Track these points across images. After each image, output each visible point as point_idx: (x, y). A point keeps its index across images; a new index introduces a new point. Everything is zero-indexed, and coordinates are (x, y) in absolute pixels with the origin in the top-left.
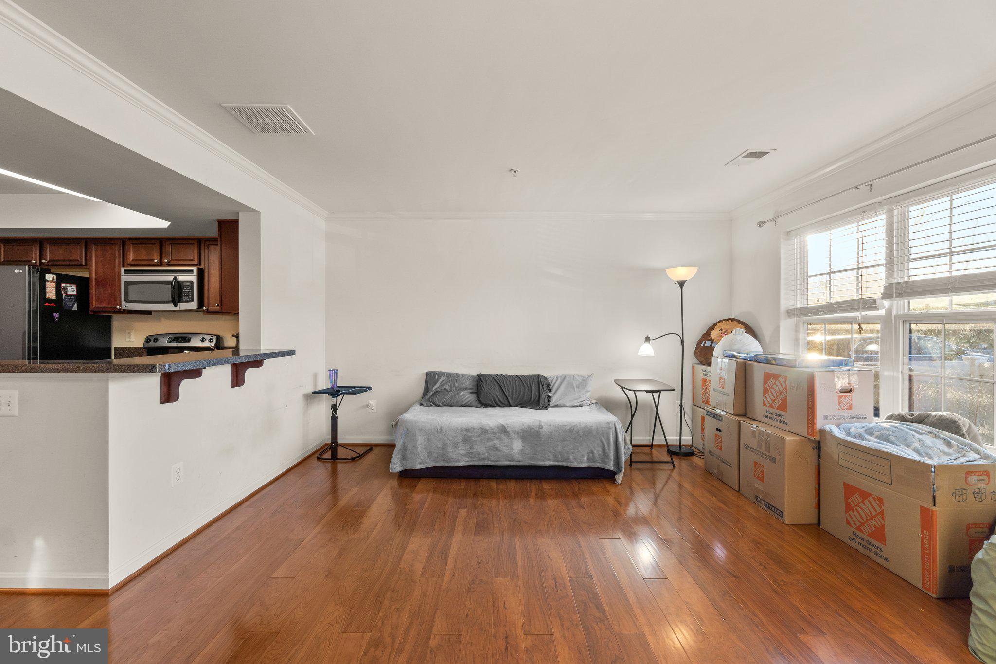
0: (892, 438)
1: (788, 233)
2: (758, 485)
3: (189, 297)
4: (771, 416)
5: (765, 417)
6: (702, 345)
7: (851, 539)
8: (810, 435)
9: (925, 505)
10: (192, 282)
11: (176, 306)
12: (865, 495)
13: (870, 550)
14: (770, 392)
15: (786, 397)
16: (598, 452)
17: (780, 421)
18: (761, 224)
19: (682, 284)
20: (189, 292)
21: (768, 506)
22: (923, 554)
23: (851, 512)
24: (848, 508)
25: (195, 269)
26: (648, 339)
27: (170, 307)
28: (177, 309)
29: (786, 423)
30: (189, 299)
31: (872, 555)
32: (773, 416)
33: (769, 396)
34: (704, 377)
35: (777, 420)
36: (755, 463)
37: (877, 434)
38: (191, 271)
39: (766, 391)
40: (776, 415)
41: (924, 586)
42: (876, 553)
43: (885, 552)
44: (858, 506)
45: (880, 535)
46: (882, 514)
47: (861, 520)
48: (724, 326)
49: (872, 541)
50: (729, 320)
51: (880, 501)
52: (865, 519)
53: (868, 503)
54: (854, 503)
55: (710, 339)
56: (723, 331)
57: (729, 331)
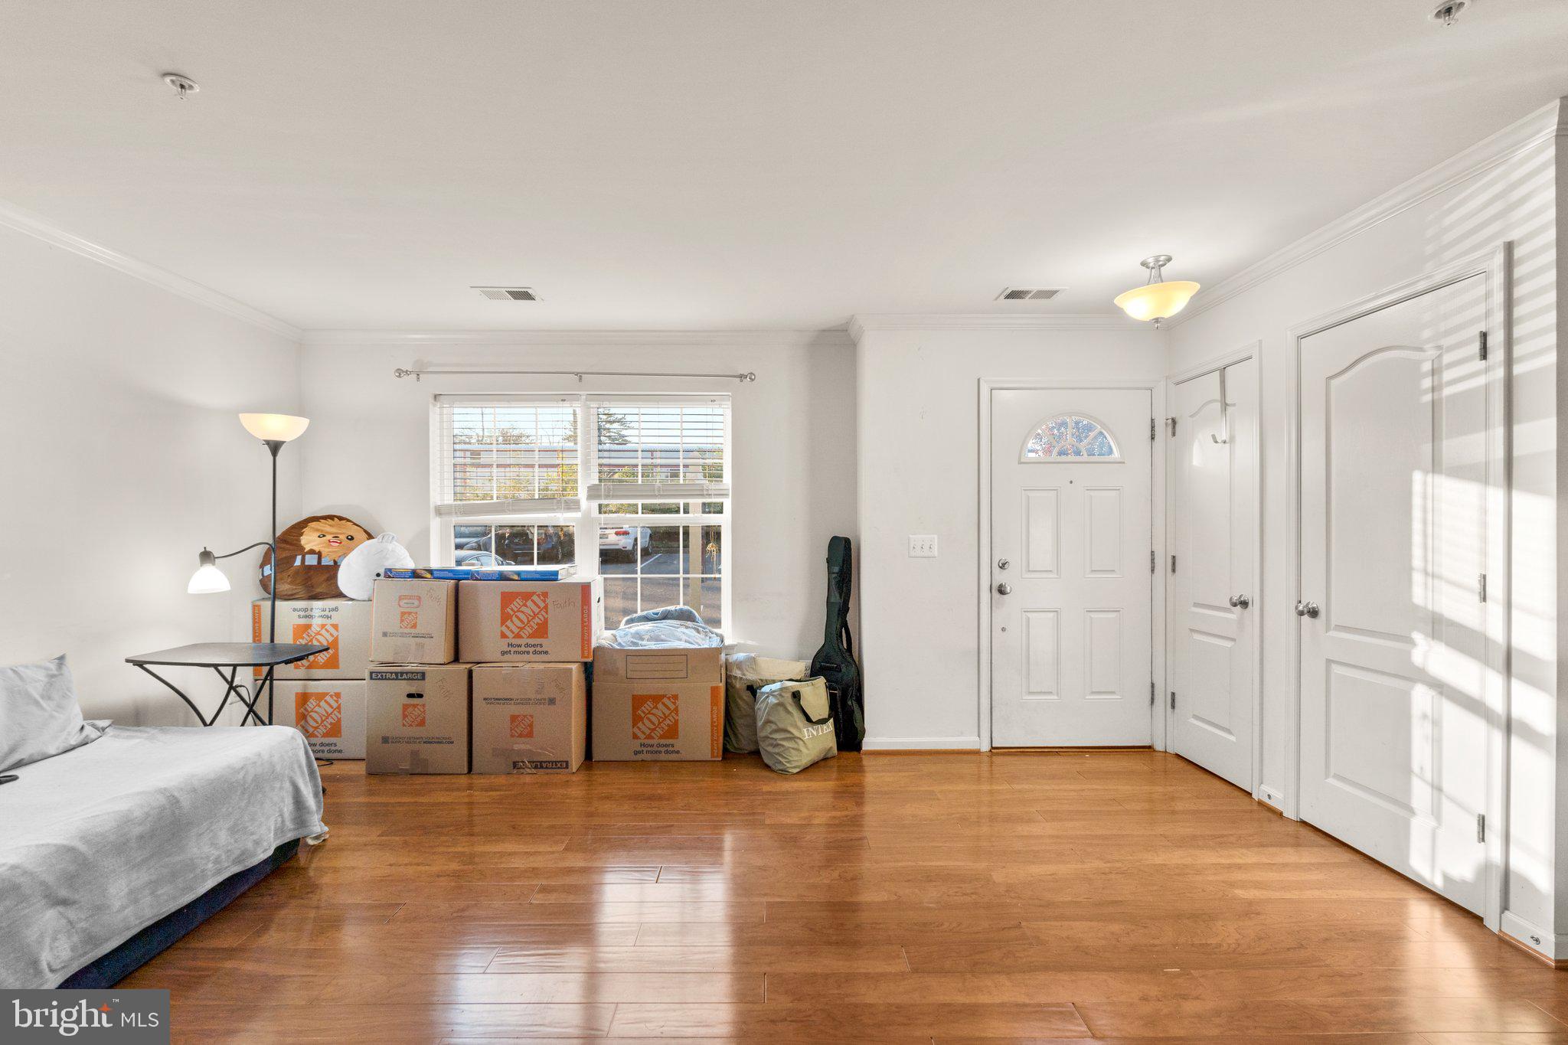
0: (663, 637)
1: (436, 397)
2: (521, 745)
4: (516, 649)
5: (503, 653)
6: (298, 562)
7: (636, 753)
8: (586, 657)
9: (715, 681)
12: (657, 699)
13: (660, 752)
14: (514, 618)
15: (546, 620)
16: (288, 807)
17: (535, 652)
18: (400, 373)
19: (275, 447)
21: (539, 765)
22: (712, 726)
23: (640, 725)
24: (636, 720)
26: (206, 556)
29: (546, 653)
31: (663, 757)
32: (523, 649)
33: (514, 625)
34: (303, 621)
35: (528, 653)
36: (514, 718)
37: (646, 637)
39: (505, 618)
40: (527, 645)
41: (713, 756)
42: (667, 752)
43: (678, 744)
44: (649, 713)
45: (673, 732)
46: (676, 710)
47: (652, 727)
48: (328, 529)
49: (663, 742)
50: (331, 517)
51: (676, 697)
52: (657, 723)
53: (660, 706)
54: (644, 712)
55: (312, 552)
56: (329, 537)
57: (343, 537)
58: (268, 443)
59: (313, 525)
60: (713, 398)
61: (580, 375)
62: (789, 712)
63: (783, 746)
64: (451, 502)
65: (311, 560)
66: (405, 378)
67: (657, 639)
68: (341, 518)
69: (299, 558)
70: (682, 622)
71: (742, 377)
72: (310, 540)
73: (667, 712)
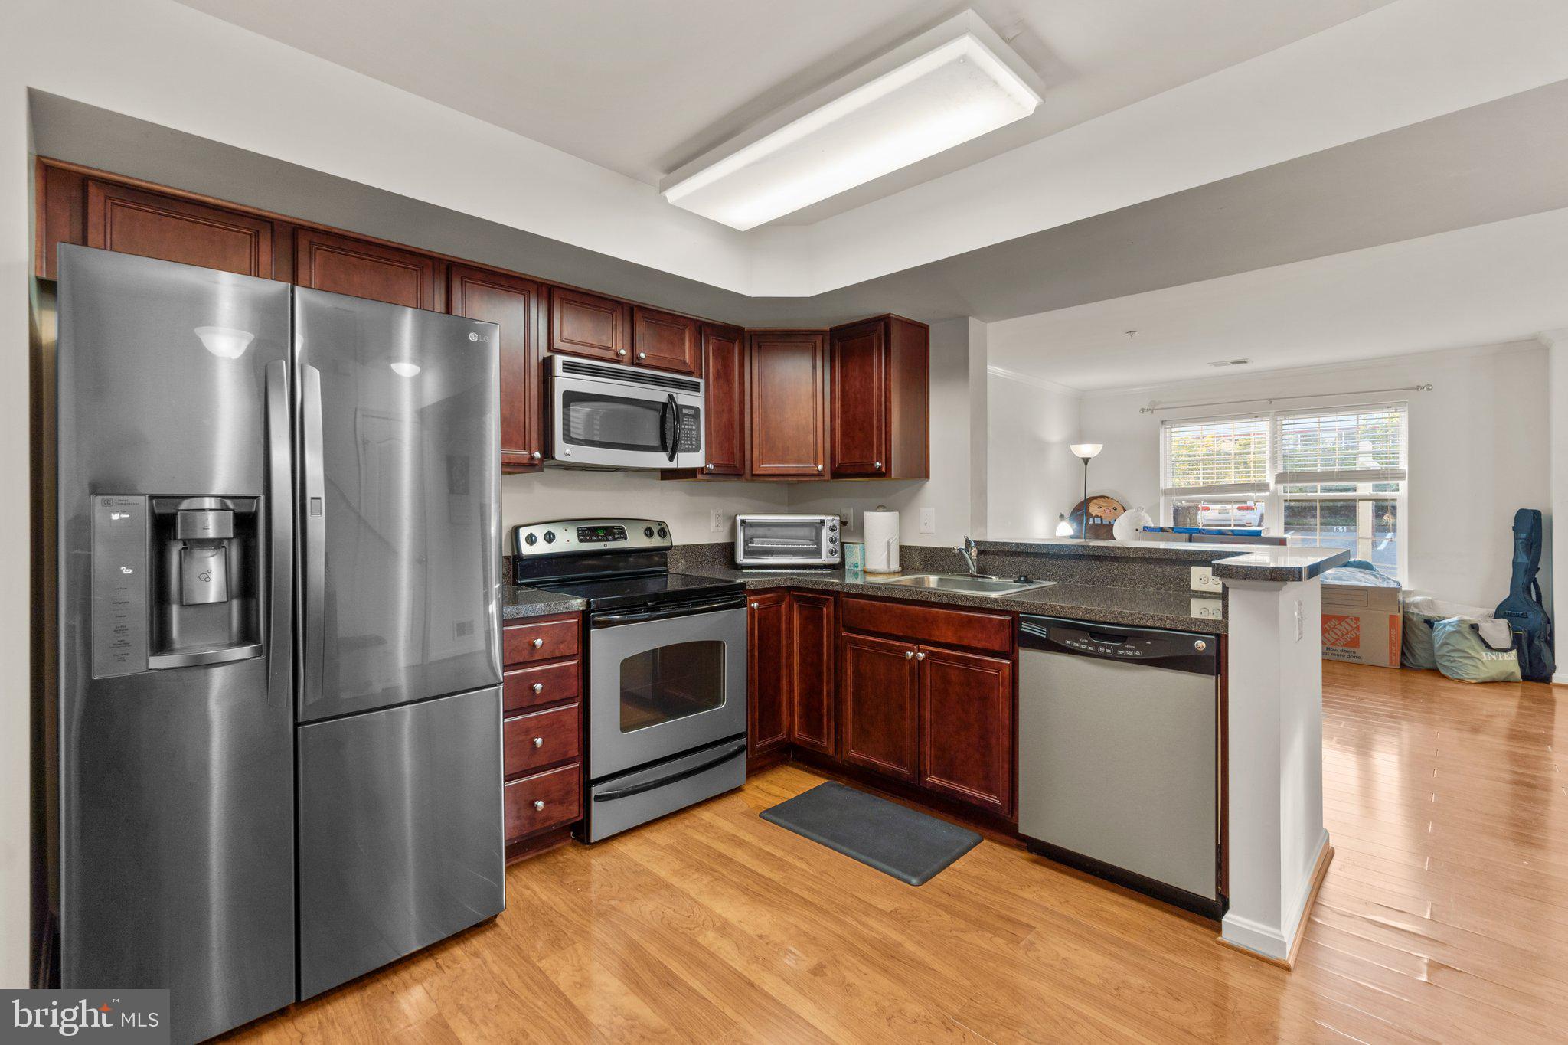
0: (1344, 578)
3: (691, 441)
6: (1091, 522)
9: (1393, 613)
10: (697, 409)
11: (671, 459)
12: (1341, 618)
13: (1343, 655)
18: (1143, 410)
19: (1086, 461)
20: (691, 430)
25: (702, 382)
26: (1062, 517)
27: (659, 460)
28: (672, 465)
30: (692, 445)
38: (695, 387)
41: (1391, 663)
42: (1349, 656)
43: (1359, 652)
44: (1335, 627)
45: (1355, 642)
46: (1358, 628)
47: (1336, 637)
48: (1102, 503)
49: (1346, 649)
50: (1103, 497)
51: (1357, 619)
52: (1341, 635)
53: (1343, 623)
54: (1329, 626)
55: (1097, 516)
56: (1103, 508)
57: (1111, 508)
58: (1083, 459)
59: (1094, 501)
60: (1390, 405)
61: (1270, 401)
62: (1467, 638)
63: (1460, 662)
64: (1171, 487)
65: (1098, 521)
66: (1145, 413)
67: (1340, 579)
68: (1108, 498)
69: (1091, 520)
70: (1361, 570)
71: (1418, 388)
72: (1094, 509)
73: (1349, 628)
